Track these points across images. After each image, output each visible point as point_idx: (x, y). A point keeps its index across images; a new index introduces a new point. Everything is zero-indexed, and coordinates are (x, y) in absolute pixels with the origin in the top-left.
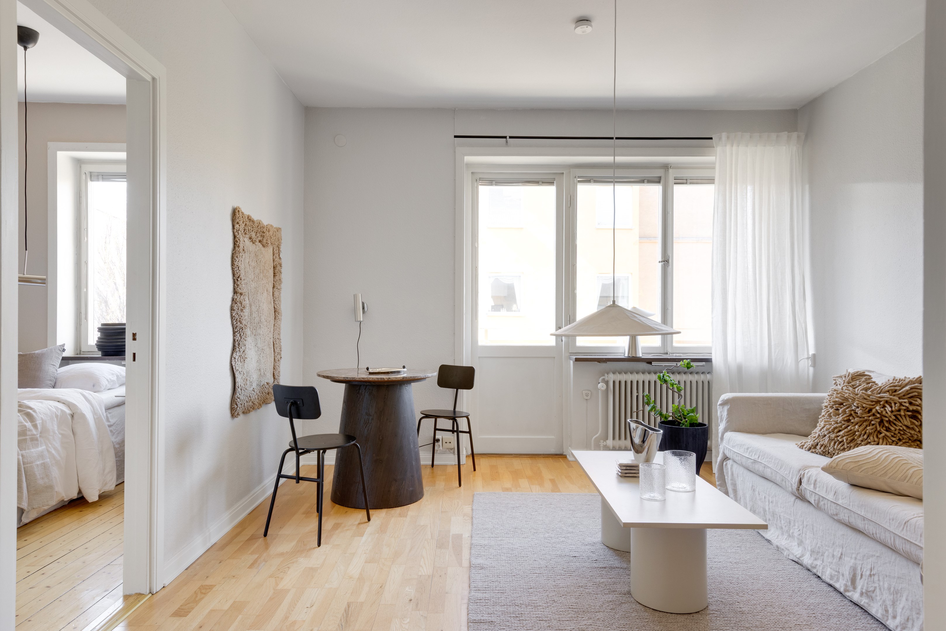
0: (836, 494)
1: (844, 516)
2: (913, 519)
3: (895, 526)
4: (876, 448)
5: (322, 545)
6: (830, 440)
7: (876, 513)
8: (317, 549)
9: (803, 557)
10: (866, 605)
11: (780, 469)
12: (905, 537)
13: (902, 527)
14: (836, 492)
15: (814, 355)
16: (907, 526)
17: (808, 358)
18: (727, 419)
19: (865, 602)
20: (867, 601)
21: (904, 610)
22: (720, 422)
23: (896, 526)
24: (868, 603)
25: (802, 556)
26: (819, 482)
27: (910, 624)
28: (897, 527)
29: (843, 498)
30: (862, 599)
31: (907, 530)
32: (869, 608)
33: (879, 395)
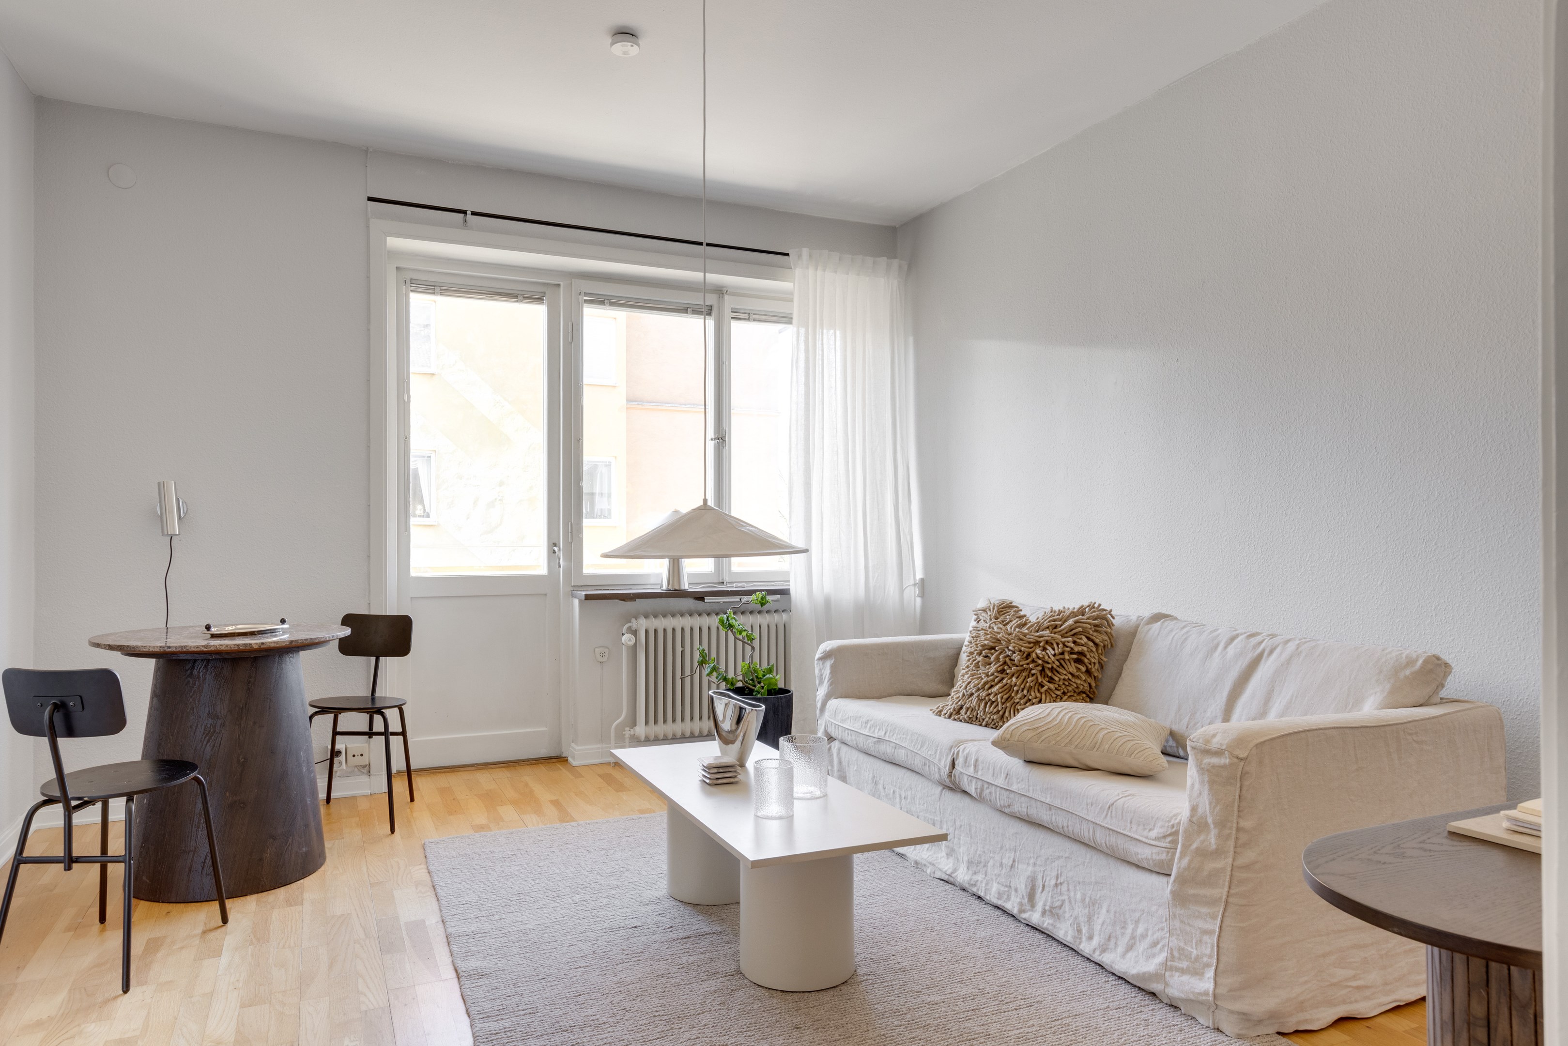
0: (1008, 777)
1: (1020, 807)
2: (1119, 801)
3: (1095, 813)
4: (1053, 707)
5: (131, 989)
6: (980, 700)
7: (1067, 798)
8: (121, 998)
9: (955, 872)
10: (1050, 927)
11: (921, 748)
12: (1110, 827)
13: (1105, 813)
14: (1007, 774)
15: (922, 580)
16: (1111, 812)
17: (915, 585)
18: (830, 680)
19: (1048, 924)
20: (1051, 921)
21: (1105, 926)
22: (819, 684)
23: (1097, 812)
24: (1052, 925)
25: (955, 870)
26: (982, 763)
27: (1112, 945)
28: (1098, 814)
29: (1019, 782)
30: (1045, 919)
31: (1111, 816)
32: (1054, 931)
33: (1038, 634)
